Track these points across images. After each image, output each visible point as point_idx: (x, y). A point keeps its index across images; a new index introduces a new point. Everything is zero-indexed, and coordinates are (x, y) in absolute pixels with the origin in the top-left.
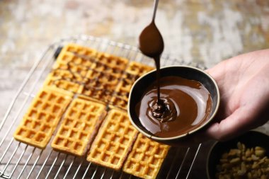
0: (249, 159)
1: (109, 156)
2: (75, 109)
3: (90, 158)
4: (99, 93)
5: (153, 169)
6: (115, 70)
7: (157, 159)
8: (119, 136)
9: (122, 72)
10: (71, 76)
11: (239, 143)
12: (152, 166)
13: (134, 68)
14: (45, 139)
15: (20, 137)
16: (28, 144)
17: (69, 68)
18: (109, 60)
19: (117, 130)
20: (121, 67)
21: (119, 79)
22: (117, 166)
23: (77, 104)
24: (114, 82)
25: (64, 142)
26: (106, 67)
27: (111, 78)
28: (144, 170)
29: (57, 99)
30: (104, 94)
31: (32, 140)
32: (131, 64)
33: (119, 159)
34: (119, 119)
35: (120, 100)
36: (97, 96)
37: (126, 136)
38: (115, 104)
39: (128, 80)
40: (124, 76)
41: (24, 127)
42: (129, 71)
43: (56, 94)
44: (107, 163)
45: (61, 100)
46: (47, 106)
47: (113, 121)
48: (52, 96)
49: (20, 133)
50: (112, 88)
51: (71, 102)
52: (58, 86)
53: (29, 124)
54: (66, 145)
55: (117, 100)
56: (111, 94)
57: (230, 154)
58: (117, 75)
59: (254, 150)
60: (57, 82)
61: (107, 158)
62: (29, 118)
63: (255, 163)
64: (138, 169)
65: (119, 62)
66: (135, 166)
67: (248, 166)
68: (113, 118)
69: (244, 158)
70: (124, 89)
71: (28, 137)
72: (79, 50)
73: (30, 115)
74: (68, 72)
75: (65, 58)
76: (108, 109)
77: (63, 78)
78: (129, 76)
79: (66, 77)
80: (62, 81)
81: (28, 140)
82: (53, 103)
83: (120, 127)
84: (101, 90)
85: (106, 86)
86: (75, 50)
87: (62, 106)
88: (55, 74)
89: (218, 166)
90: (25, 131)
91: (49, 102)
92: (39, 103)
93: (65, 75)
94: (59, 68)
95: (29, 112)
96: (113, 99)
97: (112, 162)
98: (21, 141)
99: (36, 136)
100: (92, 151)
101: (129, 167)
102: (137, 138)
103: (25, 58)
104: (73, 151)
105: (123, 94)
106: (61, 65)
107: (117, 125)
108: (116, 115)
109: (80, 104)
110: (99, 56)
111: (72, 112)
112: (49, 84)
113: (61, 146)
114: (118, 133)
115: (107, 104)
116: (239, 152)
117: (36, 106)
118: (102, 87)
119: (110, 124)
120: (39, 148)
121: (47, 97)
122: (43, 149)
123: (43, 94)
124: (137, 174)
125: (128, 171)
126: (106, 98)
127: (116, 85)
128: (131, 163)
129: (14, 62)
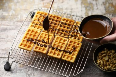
0: (109, 54)
1: (56, 53)
2: (42, 36)
3: (49, 54)
4: (51, 30)
5: (73, 58)
6: (56, 21)
7: (75, 54)
8: (59, 46)
9: (59, 22)
10: (39, 23)
11: (105, 49)
12: (73, 57)
13: (64, 20)
14: (31, 48)
15: (21, 47)
16: (24, 49)
17: (39, 20)
18: (54, 17)
19: (59, 44)
20: (59, 20)
21: (58, 24)
22: (59, 57)
23: (42, 34)
24: (56, 26)
25: (38, 48)
26: (53, 20)
27: (55, 24)
28: (69, 58)
29: (35, 32)
30: (53, 30)
31: (26, 48)
32: (63, 18)
33: (60, 54)
34: (59, 39)
35: (59, 32)
36: (50, 31)
37: (62, 46)
38: (57, 34)
39: (62, 25)
40: (60, 23)
41: (23, 43)
42: (62, 21)
43: (34, 30)
44: (56, 56)
45: (36, 32)
46: (31, 35)
47: (57, 40)
48: (33, 31)
49: (21, 45)
50: (56, 28)
51: (40, 33)
52: (34, 27)
53: (24, 42)
54: (39, 49)
55: (58, 32)
56: (56, 30)
57: (102, 52)
58: (58, 23)
59: (111, 51)
60: (34, 26)
61: (55, 54)
62: (24, 40)
63: (112, 56)
64: (68, 58)
65: (58, 18)
66: (66, 57)
67: (109, 57)
68: (57, 39)
69: (107, 54)
70: (60, 28)
71: (24, 47)
72: (42, 13)
73: (25, 38)
74: (38, 22)
75: (36, 16)
76: (55, 36)
77: (36, 24)
78: (62, 23)
79: (37, 24)
80: (36, 25)
81: (24, 48)
82: (33, 34)
83: (60, 42)
84: (52, 28)
85: (53, 27)
86: (41, 13)
87: (37, 35)
88: (33, 23)
89: (97, 57)
90: (23, 44)
91: (32, 33)
92: (28, 34)
93: (37, 23)
94: (34, 21)
95: (24, 37)
96: (56, 32)
97: (58, 55)
98: (21, 48)
99: (27, 46)
100: (50, 51)
101: (64, 57)
102: (66, 47)
103: (19, 17)
104: (42, 52)
105: (60, 30)
106: (35, 19)
107: (59, 42)
108: (58, 38)
109: (44, 34)
110: (50, 16)
111: (41, 37)
112: (31, 27)
113: (37, 50)
114: (59, 45)
115: (54, 34)
116: (105, 52)
117: (26, 35)
118: (52, 27)
119: (56, 41)
120: (29, 51)
121: (31, 31)
122: (30, 51)
123: (29, 30)
124: (67, 60)
125: (64, 59)
126: (54, 32)
127: (57, 26)
128: (65, 56)
129: (15, 18)
